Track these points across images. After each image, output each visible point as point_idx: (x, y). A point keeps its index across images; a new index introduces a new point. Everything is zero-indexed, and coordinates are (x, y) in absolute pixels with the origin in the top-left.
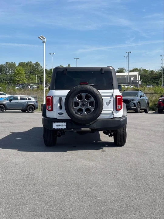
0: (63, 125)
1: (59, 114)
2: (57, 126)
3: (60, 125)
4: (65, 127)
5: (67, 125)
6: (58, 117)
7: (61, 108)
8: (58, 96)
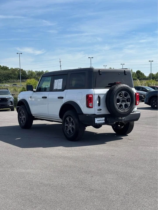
0: (102, 120)
1: (98, 110)
2: (98, 121)
3: (100, 120)
4: (104, 122)
5: (105, 120)
6: (97, 113)
7: (99, 105)
8: (97, 94)
